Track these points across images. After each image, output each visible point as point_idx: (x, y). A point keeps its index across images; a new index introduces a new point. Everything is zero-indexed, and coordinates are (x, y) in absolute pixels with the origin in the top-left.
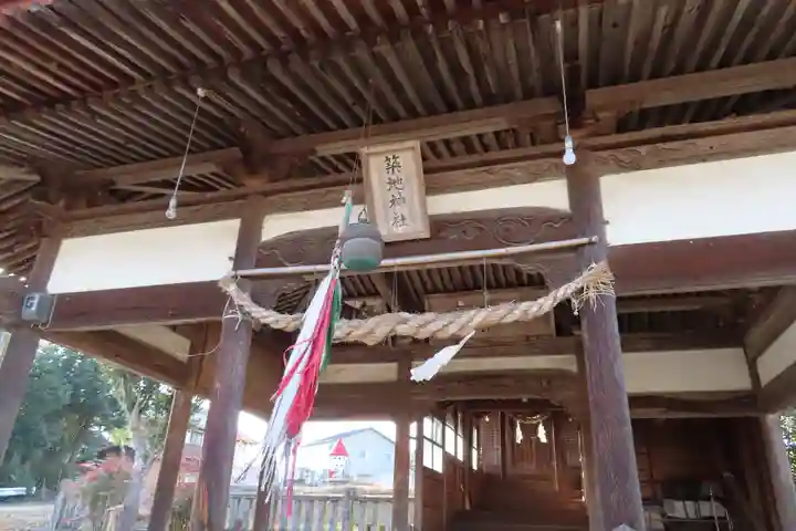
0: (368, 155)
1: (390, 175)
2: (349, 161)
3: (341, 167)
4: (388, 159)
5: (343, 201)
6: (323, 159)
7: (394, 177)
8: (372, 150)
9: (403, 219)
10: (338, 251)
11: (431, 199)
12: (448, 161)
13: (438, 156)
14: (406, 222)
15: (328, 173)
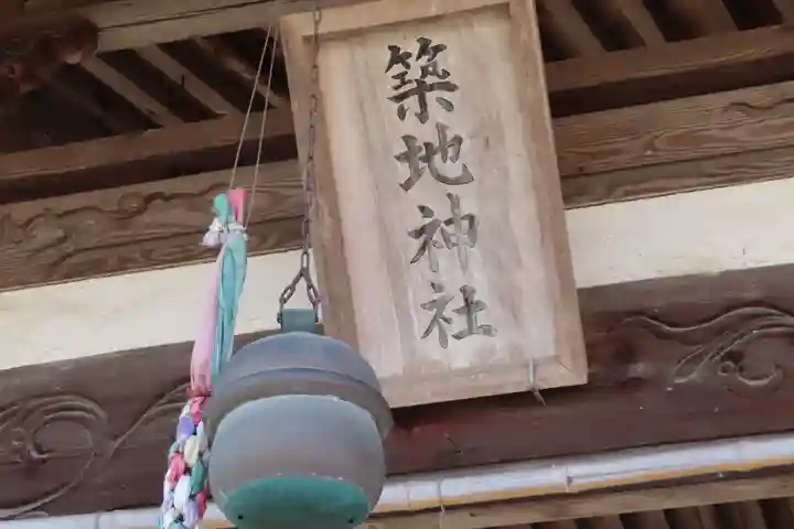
0: (316, 42)
1: (411, 125)
2: (236, 66)
3: (200, 91)
4: (398, 57)
5: (209, 240)
6: (126, 60)
7: (425, 134)
8: (333, 20)
9: (470, 306)
10: (189, 446)
11: (585, 221)
12: (659, 58)
13: (615, 36)
14: (481, 318)
15: (147, 122)
